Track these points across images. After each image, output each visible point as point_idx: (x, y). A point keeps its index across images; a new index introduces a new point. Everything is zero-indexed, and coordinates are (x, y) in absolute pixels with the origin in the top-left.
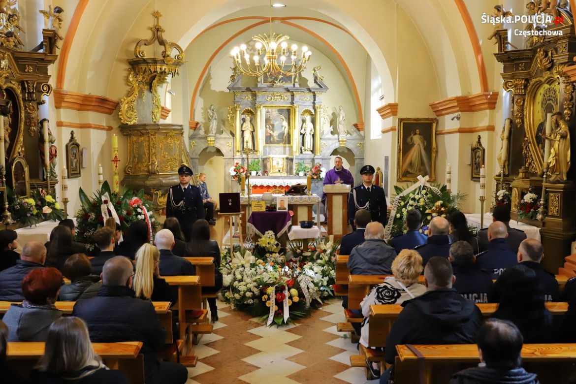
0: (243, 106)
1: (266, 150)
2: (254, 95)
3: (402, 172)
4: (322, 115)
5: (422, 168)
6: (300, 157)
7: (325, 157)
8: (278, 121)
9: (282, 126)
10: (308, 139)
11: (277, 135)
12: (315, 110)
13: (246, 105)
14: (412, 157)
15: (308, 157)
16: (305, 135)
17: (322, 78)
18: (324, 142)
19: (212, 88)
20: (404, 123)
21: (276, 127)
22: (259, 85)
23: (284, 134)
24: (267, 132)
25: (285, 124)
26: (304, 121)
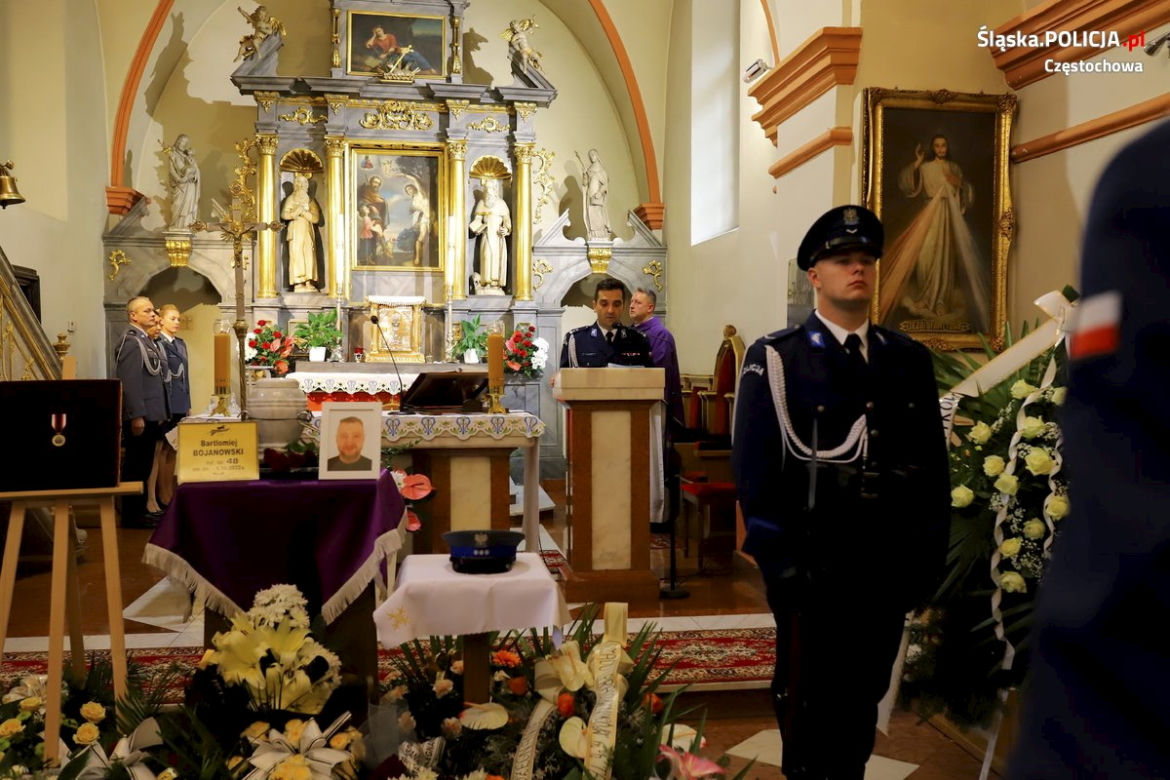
0: (287, 142)
1: (361, 286)
2: (322, 110)
3: (880, 313)
4: (534, 178)
5: (957, 295)
6: (468, 306)
7: (547, 308)
8: (397, 192)
9: (412, 211)
10: (494, 249)
11: (396, 236)
12: (514, 159)
13: (296, 139)
14: (919, 249)
15: (492, 304)
16: (484, 237)
17: (536, 56)
18: (544, 260)
19: (193, 92)
20: (886, 110)
21: (392, 214)
22: (337, 74)
23: (417, 234)
24: (362, 228)
25: (421, 202)
26: (479, 196)
